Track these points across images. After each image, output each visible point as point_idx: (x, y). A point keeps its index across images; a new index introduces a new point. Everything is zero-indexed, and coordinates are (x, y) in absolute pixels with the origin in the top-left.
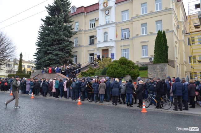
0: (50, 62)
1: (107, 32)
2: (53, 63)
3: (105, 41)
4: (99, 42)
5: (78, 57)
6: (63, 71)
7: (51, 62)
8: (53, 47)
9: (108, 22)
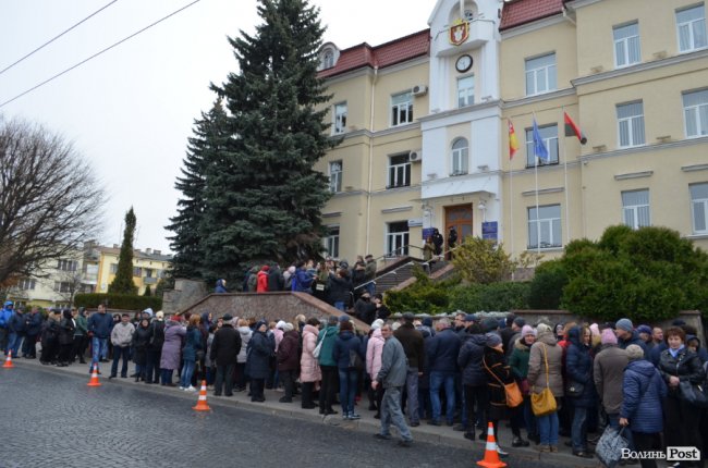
0: (241, 248)
1: (467, 137)
2: (250, 255)
3: (458, 174)
4: (433, 176)
5: (341, 235)
6: (320, 287)
7: (244, 252)
8: (251, 191)
9: (466, 102)
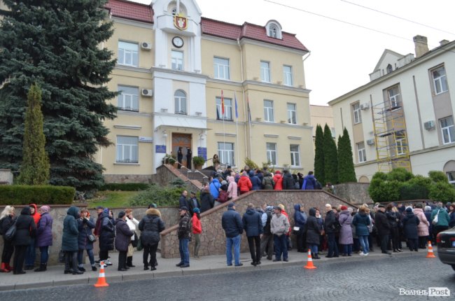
9: (177, 67)
